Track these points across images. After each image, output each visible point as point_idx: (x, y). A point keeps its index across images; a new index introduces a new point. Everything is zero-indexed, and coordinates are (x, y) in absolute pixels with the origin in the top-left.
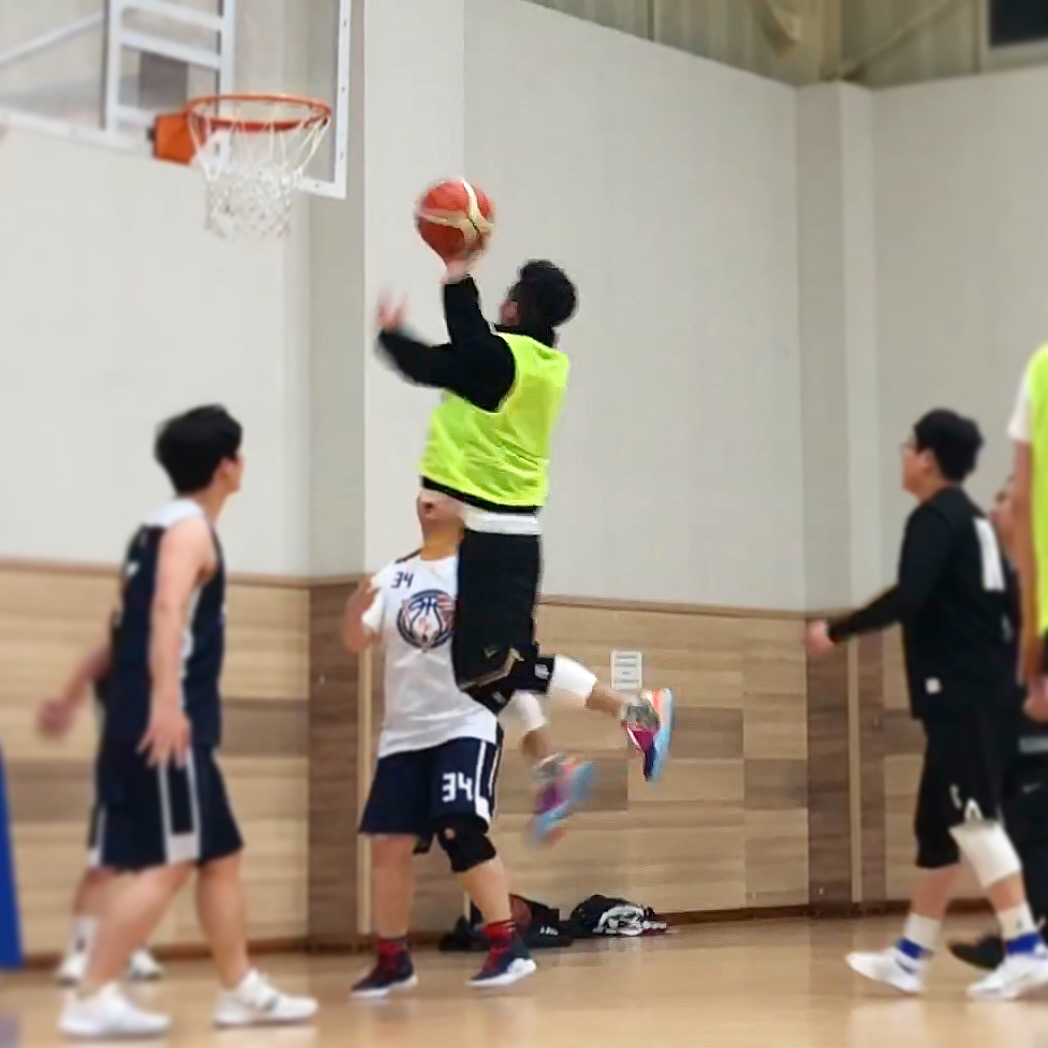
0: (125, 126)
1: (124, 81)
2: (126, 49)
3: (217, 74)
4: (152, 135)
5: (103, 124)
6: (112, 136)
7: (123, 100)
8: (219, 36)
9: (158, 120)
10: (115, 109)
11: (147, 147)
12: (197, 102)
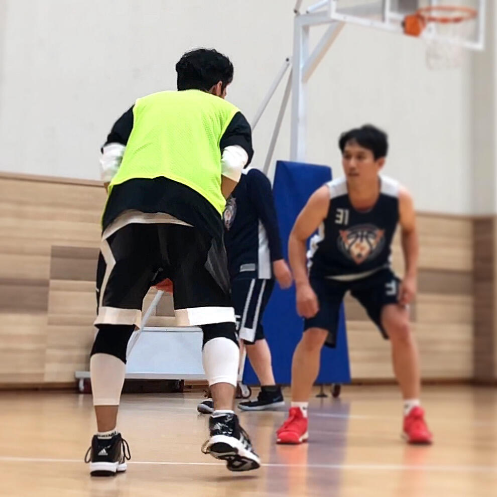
0: (393, 21)
1: (392, 2)
4: (404, 24)
5: (383, 19)
6: (387, 25)
7: (392, 9)
9: (406, 18)
10: (389, 14)
11: (400, 29)
12: (422, 10)
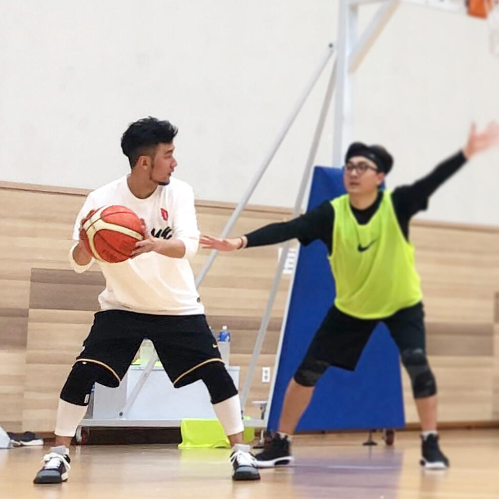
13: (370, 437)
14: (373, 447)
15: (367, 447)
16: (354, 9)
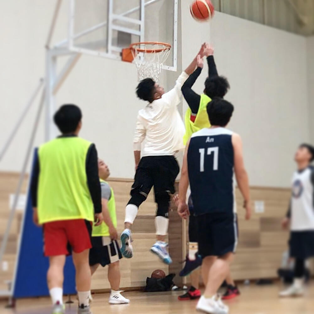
0: (113, 52)
1: (113, 40)
2: (114, 30)
3: (140, 37)
4: (121, 54)
5: (107, 51)
6: (110, 55)
7: (113, 44)
8: (140, 26)
9: (123, 50)
10: (111, 47)
11: (120, 58)
12: (134, 44)
13: (70, 298)
14: (72, 304)
15: (68, 305)
16: (54, 59)
